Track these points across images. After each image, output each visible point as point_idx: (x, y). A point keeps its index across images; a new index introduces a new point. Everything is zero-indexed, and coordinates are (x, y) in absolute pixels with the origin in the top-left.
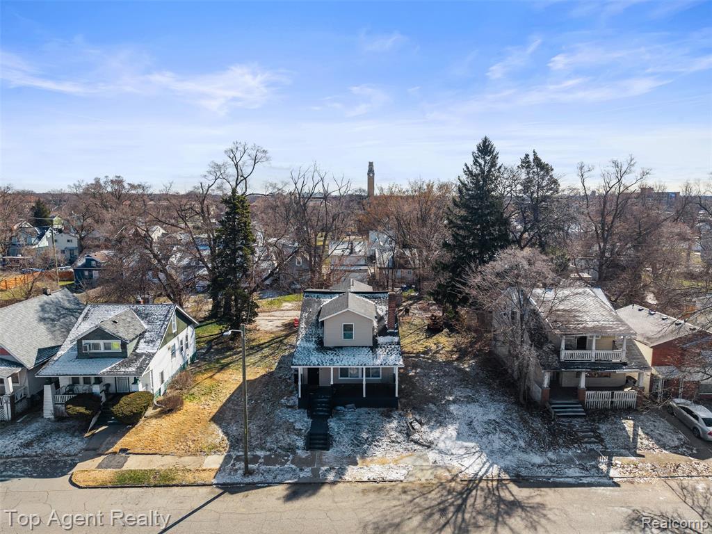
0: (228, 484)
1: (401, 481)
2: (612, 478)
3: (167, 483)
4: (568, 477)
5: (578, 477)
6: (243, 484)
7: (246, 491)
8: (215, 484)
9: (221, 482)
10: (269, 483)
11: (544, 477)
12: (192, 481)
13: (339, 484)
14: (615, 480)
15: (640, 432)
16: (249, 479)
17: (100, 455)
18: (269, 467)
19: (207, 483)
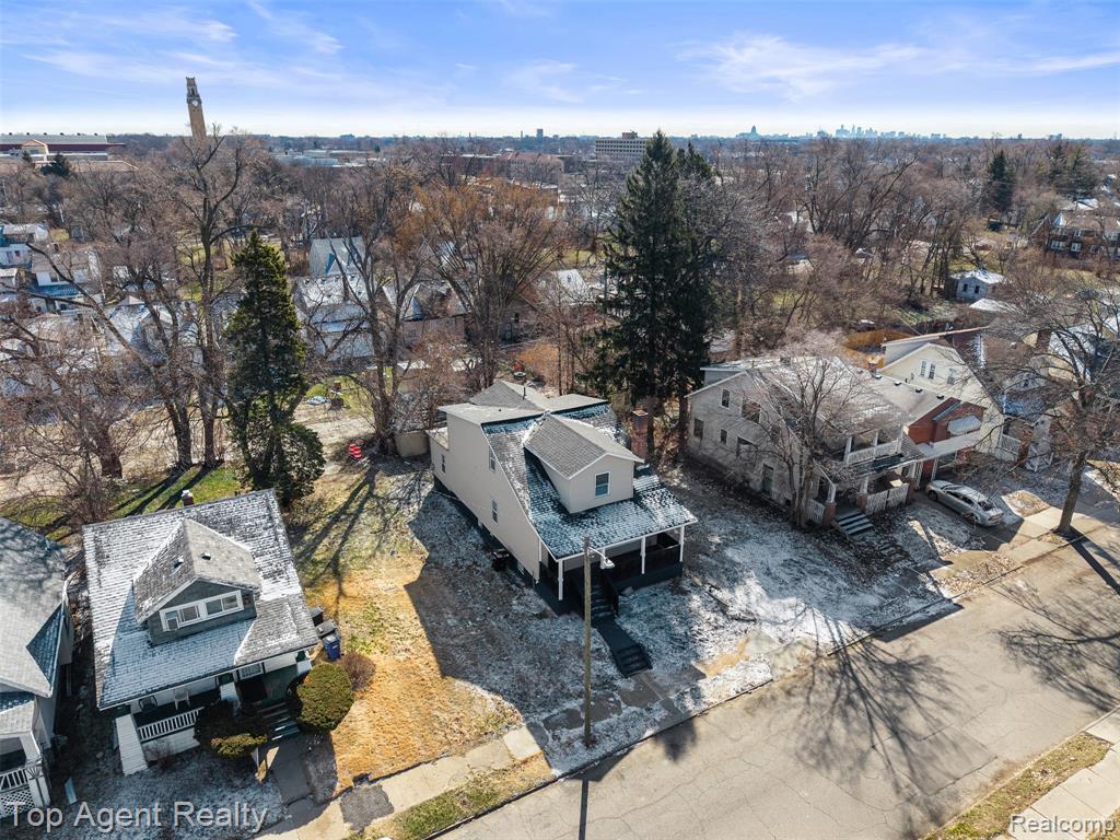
0: (578, 769)
1: (772, 680)
2: (950, 600)
3: (491, 804)
4: (914, 613)
5: (923, 610)
6: (596, 760)
7: (610, 768)
8: (560, 777)
9: (567, 771)
10: (627, 746)
11: (896, 621)
12: (524, 785)
13: (711, 713)
14: (955, 601)
15: (932, 533)
16: (599, 752)
18: (605, 721)
19: (548, 780)
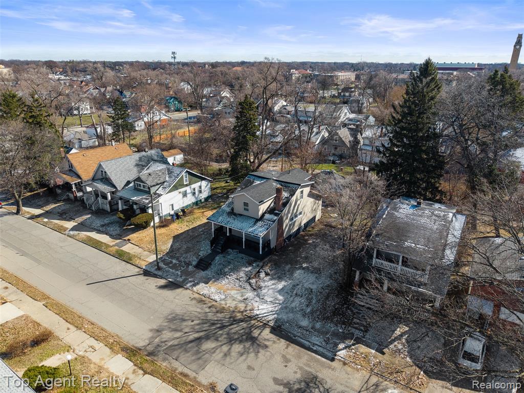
0: (147, 271)
1: (216, 301)
2: (336, 355)
3: (128, 261)
5: (314, 344)
6: (152, 273)
8: (143, 269)
9: (146, 269)
10: (162, 277)
12: (137, 264)
13: (188, 291)
15: (404, 338)
17: (120, 239)
18: (170, 269)
19: (141, 267)
